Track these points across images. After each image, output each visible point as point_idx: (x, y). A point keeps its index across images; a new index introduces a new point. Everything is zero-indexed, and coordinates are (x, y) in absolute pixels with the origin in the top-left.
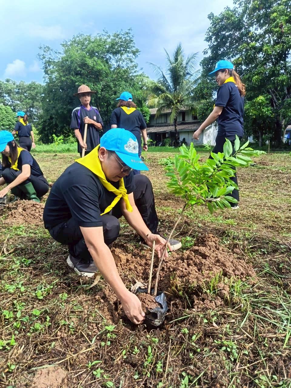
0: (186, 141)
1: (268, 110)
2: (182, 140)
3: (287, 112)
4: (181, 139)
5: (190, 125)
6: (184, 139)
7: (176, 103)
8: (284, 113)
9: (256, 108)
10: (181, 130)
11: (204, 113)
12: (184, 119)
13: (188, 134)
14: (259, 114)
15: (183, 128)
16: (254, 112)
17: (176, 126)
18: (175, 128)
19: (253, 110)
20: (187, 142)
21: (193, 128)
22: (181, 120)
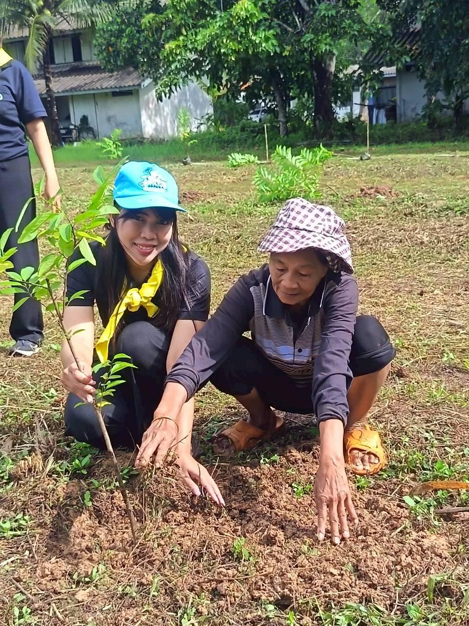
0: (92, 123)
1: (267, 39)
2: (78, 123)
3: (318, 41)
4: (75, 120)
5: (96, 77)
6: (84, 119)
7: (41, 11)
8: (312, 45)
9: (236, 33)
10: (72, 89)
11: (112, 45)
12: (77, 56)
13: (96, 104)
14: (246, 50)
15: (75, 85)
16: (232, 45)
17: (48, 80)
18: (47, 86)
19: (228, 37)
20: (95, 129)
21: (105, 85)
22: (70, 58)
